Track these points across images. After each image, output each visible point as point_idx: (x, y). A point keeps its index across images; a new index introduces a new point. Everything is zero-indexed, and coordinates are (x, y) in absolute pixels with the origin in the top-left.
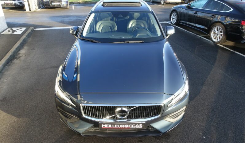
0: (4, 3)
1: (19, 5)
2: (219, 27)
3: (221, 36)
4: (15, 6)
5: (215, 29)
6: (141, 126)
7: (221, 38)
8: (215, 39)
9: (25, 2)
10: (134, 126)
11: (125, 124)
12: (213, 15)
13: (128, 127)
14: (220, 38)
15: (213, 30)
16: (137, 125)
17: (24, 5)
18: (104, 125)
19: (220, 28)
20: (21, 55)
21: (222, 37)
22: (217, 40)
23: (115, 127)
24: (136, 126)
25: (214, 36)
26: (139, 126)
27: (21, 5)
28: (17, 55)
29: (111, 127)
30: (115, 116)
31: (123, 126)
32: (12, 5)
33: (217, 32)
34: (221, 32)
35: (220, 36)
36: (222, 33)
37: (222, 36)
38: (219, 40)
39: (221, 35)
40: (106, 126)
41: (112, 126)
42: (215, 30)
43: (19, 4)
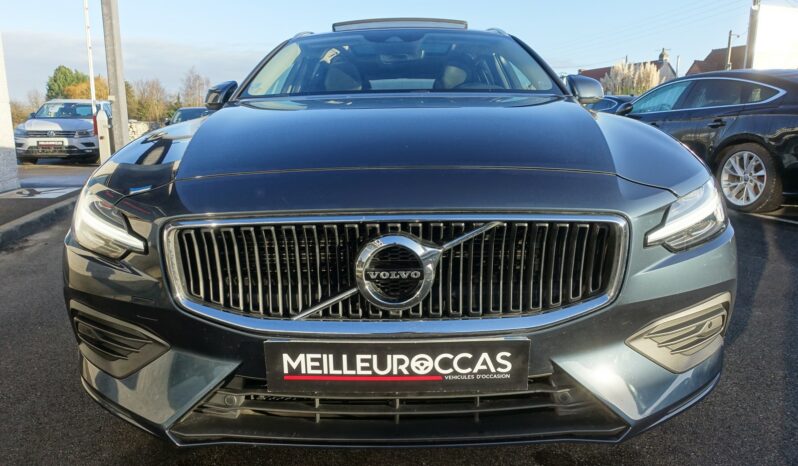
0: (35, 144)
1: (83, 151)
2: (746, 155)
3: (759, 184)
4: (68, 152)
5: (733, 162)
6: (504, 365)
7: (761, 191)
8: (738, 196)
9: (102, 138)
10: (463, 363)
11: (411, 351)
12: (716, 121)
13: (434, 372)
14: (756, 191)
15: (726, 167)
16: (485, 356)
17: (97, 150)
18: (294, 358)
19: (751, 158)
20: (30, 243)
21: (764, 185)
22: (748, 198)
23: (360, 372)
24: (479, 366)
25: (732, 188)
26: (497, 365)
27: (89, 150)
28: (14, 243)
29: (332, 372)
30: (354, 298)
31: (401, 362)
32: (61, 151)
33: (740, 173)
34: (757, 168)
35: (756, 186)
36: (762, 172)
37: (763, 181)
38: (753, 198)
39: (761, 178)
40: (306, 363)
41: (338, 365)
42: (732, 168)
43: (83, 147)
